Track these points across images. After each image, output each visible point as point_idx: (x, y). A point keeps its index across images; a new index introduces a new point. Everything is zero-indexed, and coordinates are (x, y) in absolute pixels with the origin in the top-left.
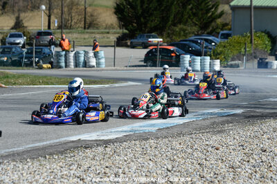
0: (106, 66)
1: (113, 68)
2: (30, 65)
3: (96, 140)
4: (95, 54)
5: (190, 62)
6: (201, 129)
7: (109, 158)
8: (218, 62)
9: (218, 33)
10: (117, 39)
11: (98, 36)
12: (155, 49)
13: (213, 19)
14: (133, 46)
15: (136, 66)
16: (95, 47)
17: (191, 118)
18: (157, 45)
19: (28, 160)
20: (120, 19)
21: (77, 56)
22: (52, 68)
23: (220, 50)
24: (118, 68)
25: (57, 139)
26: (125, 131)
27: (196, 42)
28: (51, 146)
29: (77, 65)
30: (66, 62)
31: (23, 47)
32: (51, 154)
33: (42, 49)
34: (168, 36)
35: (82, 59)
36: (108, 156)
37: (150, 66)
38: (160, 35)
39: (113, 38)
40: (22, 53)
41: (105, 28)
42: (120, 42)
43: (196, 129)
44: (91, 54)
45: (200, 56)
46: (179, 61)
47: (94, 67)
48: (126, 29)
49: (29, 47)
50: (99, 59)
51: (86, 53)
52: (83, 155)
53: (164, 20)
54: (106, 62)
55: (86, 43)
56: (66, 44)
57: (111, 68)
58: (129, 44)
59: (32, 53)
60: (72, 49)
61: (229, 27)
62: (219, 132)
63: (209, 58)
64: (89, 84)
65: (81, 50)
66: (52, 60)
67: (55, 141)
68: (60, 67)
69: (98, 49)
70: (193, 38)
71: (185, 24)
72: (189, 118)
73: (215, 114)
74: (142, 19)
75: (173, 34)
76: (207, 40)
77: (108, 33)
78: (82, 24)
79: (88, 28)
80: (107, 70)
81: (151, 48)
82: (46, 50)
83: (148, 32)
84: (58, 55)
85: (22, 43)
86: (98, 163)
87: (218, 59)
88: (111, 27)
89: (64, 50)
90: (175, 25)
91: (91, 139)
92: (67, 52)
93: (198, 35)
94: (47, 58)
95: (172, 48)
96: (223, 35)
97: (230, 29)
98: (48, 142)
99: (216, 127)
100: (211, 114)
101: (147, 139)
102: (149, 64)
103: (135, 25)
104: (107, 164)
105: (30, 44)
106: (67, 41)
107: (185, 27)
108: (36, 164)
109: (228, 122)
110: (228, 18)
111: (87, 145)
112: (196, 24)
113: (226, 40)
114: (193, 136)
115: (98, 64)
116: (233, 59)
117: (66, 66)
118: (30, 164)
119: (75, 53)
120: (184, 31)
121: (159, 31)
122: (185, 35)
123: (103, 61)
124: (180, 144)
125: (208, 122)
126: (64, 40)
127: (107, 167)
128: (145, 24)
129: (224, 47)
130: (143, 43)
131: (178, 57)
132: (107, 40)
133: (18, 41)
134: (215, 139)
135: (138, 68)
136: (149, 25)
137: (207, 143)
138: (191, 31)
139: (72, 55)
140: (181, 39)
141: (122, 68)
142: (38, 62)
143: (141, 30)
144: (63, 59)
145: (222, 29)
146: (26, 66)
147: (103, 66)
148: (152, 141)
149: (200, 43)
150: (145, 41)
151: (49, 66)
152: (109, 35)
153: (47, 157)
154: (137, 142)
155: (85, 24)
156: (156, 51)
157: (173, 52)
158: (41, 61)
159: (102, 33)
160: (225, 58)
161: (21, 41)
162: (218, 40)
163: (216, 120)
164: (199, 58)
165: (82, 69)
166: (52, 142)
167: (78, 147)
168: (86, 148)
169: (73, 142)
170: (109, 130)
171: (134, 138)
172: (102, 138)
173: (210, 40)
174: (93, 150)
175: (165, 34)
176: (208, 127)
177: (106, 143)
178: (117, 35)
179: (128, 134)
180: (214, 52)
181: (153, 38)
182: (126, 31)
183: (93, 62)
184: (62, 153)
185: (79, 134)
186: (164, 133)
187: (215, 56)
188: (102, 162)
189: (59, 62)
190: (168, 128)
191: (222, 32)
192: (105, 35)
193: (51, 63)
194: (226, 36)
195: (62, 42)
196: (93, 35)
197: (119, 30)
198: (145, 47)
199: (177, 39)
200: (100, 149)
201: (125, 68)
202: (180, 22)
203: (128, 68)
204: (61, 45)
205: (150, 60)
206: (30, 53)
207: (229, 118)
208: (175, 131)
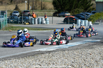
0: (49, 24)
1: (52, 24)
2: (21, 23)
3: (46, 51)
4: (45, 19)
5: (80, 22)
6: (85, 47)
7: (51, 58)
8: (91, 22)
9: (91, 12)
10: (53, 13)
11: (46, 12)
12: (68, 17)
13: (89, 6)
14: (59, 16)
15: (60, 24)
16: (45, 17)
17: (81, 43)
18: (68, 16)
19: (21, 58)
20: (54, 6)
21: (38, 20)
22: (29, 24)
23: (91, 18)
24: (54, 24)
25: (31, 50)
26: (57, 48)
27: (83, 15)
28: (29, 53)
29: (38, 23)
30: (34, 22)
31: (19, 16)
32: (29, 56)
33: (25, 17)
34: (73, 13)
35: (40, 21)
36: (50, 57)
37: (66, 24)
38: (69, 12)
39: (52, 13)
40: (18, 19)
41: (49, 10)
42: (55, 15)
43: (83, 47)
44: (44, 19)
45: (84, 20)
46: (77, 22)
47: (45, 24)
48: (57, 10)
49: (21, 17)
50: (47, 21)
51: (42, 19)
52: (41, 56)
53: (71, 7)
54: (49, 22)
55: (42, 15)
56: (34, 15)
57: (51, 24)
58: (58, 15)
59: (22, 19)
60: (37, 17)
61: (95, 9)
62: (91, 48)
63: (87, 21)
64: (43, 30)
65: (40, 18)
66: (29, 21)
67: (30, 51)
68: (32, 24)
69: (46, 17)
70: (81, 13)
71: (79, 8)
72: (80, 43)
73: (90, 41)
74: (63, 7)
75: (74, 12)
76: (87, 14)
77: (50, 11)
78: (40, 8)
79: (43, 10)
80: (50, 25)
81: (66, 17)
82: (27, 18)
83: (65, 11)
84: (32, 19)
85: (18, 15)
86: (46, 59)
87: (91, 21)
88: (51, 9)
89: (34, 18)
90: (75, 8)
91: (44, 51)
92: (35, 18)
93: (83, 12)
94: (27, 21)
95: (74, 17)
96: (93, 12)
97: (95, 10)
98: (28, 52)
99: (90, 46)
100: (88, 41)
101: (65, 51)
102: (65, 23)
103: (60, 8)
104: (50, 60)
105: (21, 15)
106: (35, 14)
107: (78, 9)
108: (23, 60)
109: (95, 45)
110: (94, 6)
111: (42, 53)
112: (83, 8)
113: (94, 14)
114: (82, 50)
115: (46, 23)
116: (96, 21)
117: (34, 24)
118: (21, 60)
119: (38, 19)
120: (78, 11)
121: (69, 11)
122: (79, 12)
123: (48, 22)
124: (77, 52)
125: (87, 45)
126: (34, 14)
127: (50, 61)
128: (64, 8)
129: (93, 17)
130: (63, 15)
131: (76, 20)
132: (50, 14)
133: (17, 14)
134: (90, 51)
135: (61, 24)
136: (65, 9)
137: (87, 52)
138: (81, 11)
139: (37, 19)
140: (77, 14)
141: (55, 24)
142: (24, 22)
143: (62, 11)
144: (33, 21)
145: (92, 10)
146: (20, 24)
147: (48, 24)
148: (67, 51)
149: (84, 15)
150: (64, 14)
151: (28, 23)
152: (50, 12)
153: (28, 57)
154: (61, 52)
155: (41, 8)
156: (68, 18)
157: (74, 18)
158: (25, 22)
159: (48, 11)
160: (93, 21)
161: (18, 14)
162: (91, 14)
163: (90, 44)
164: (84, 21)
165: (40, 24)
166: (29, 51)
167: (39, 53)
168: (42, 54)
169: (37, 51)
170: (51, 47)
171: (60, 50)
172: (48, 50)
173: (88, 14)
174: (45, 54)
175: (71, 12)
176: (87, 46)
177: (49, 52)
178: (53, 12)
179: (58, 49)
180: (89, 19)
181: (67, 13)
182: (57, 11)
183: (44, 22)
184: (33, 56)
185: (40, 49)
186: (71, 48)
187: (90, 20)
188: (48, 59)
189: (32, 22)
190: (72, 47)
191: (92, 11)
192: (49, 12)
193: (29, 22)
194: (94, 13)
195: (33, 15)
196: (45, 12)
197: (54, 10)
198: (64, 17)
199: (76, 14)
200: (47, 54)
201: (56, 24)
202: (77, 8)
203: (57, 24)
204: (32, 16)
205: (66, 21)
206: (21, 19)
207: (95, 43)
208: (75, 48)
